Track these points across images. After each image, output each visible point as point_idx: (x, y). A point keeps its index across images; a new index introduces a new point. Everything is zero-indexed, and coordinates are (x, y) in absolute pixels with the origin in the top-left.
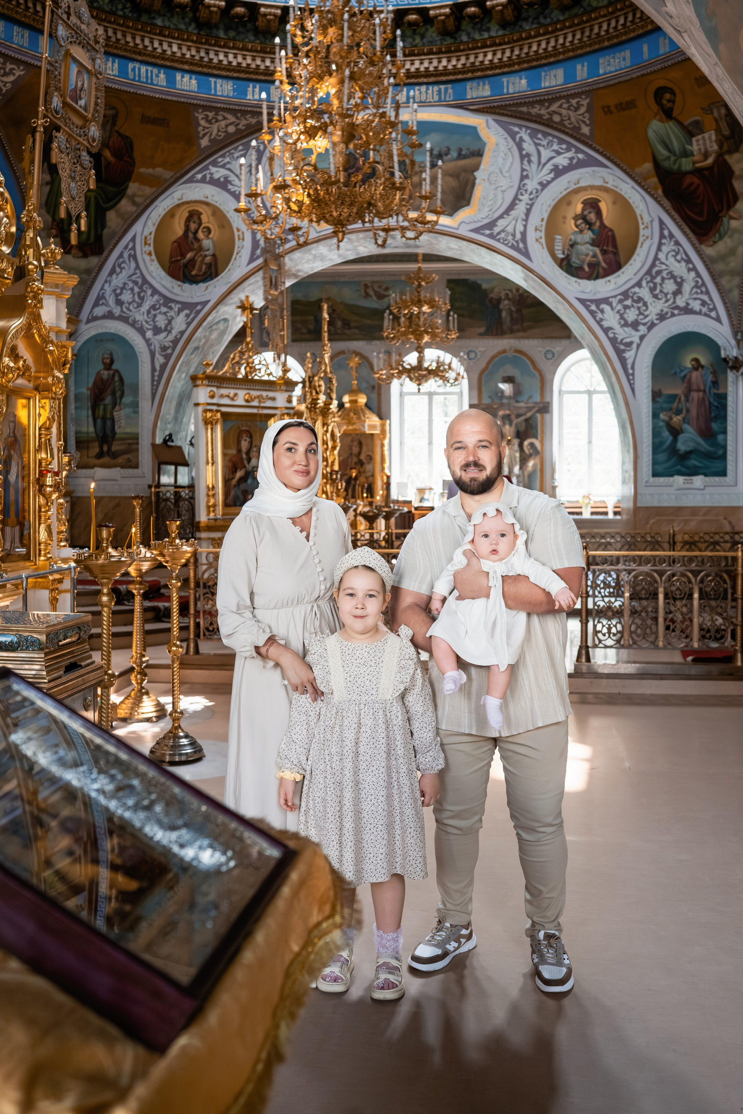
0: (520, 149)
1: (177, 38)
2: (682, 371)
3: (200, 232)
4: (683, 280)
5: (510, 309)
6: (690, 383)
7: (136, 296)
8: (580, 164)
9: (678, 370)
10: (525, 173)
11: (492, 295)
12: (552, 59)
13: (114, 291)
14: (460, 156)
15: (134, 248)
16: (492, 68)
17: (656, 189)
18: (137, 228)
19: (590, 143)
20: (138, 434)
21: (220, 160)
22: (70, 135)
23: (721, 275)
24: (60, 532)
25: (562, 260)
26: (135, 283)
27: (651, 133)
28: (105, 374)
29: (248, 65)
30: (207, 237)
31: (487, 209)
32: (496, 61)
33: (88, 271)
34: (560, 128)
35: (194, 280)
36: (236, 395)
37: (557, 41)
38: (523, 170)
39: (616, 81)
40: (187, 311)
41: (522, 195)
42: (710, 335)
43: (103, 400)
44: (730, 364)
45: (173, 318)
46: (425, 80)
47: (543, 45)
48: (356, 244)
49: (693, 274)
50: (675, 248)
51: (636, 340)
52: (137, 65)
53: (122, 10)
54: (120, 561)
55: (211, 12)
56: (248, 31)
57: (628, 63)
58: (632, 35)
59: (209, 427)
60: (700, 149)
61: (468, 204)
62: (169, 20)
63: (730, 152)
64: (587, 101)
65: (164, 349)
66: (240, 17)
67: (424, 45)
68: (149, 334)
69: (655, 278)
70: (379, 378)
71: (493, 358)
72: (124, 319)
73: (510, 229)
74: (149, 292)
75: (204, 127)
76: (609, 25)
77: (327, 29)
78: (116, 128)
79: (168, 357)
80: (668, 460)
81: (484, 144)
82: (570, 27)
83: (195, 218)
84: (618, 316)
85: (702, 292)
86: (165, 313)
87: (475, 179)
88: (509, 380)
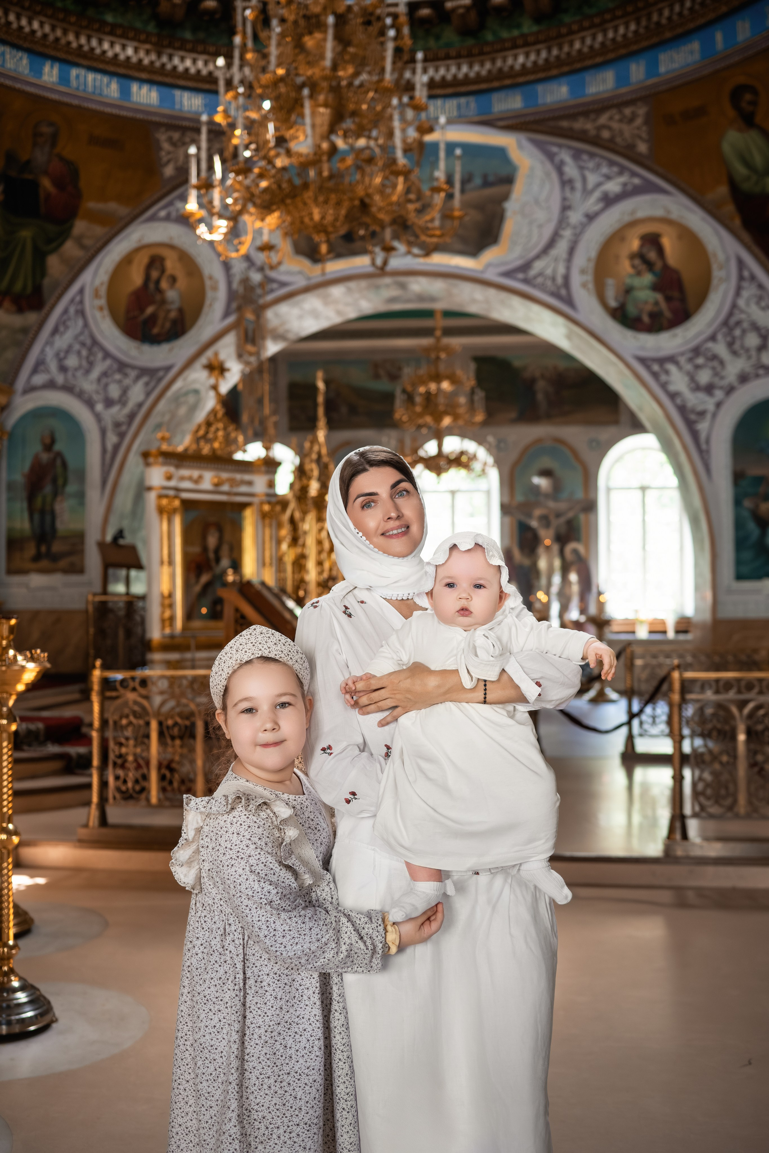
0: (561, 173)
1: (132, 39)
3: (163, 282)
5: (547, 391)
7: (84, 361)
8: (637, 191)
9: (765, 446)
10: (566, 203)
11: (524, 375)
12: (600, 59)
13: (57, 354)
14: (486, 184)
15: (81, 302)
16: (524, 74)
17: (732, 220)
18: (86, 277)
19: (648, 164)
20: (83, 531)
25: (616, 309)
26: (83, 344)
27: (726, 147)
28: (45, 457)
30: (172, 287)
31: (520, 248)
32: (529, 64)
33: (25, 330)
34: (610, 146)
35: (155, 340)
36: (200, 477)
37: (605, 35)
38: (564, 199)
39: (681, 81)
40: (145, 379)
41: (563, 229)
43: (41, 489)
45: (129, 387)
47: (588, 41)
50: (758, 292)
51: (711, 408)
52: (82, 72)
55: (175, 6)
56: (221, 32)
57: (697, 56)
58: (701, 21)
59: (165, 518)
61: (496, 242)
62: (122, 17)
64: (645, 109)
65: (117, 425)
66: (211, 14)
67: (440, 47)
68: (99, 407)
69: (733, 330)
71: (527, 448)
72: (68, 389)
73: (549, 271)
74: (100, 355)
75: (168, 152)
76: (672, 10)
78: (57, 151)
79: (122, 436)
81: (516, 168)
83: (158, 265)
84: (686, 379)
86: (119, 382)
87: (505, 210)
88: (546, 473)
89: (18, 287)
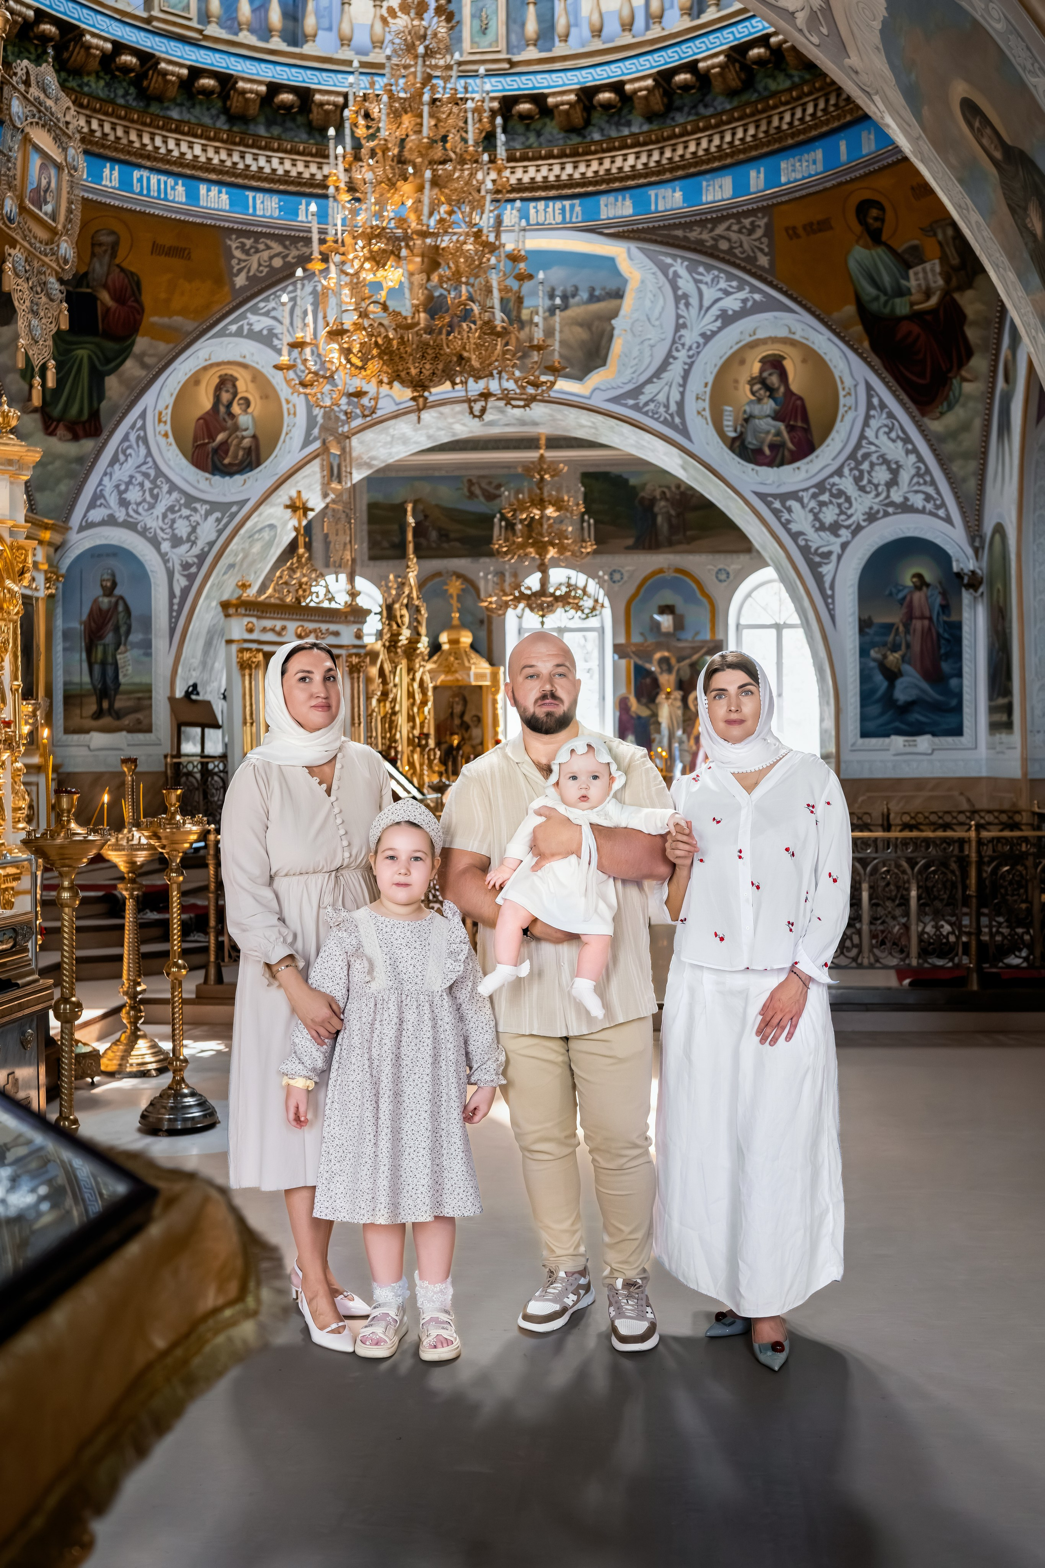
0: (675, 288)
1: (200, 137)
2: (899, 591)
3: (235, 405)
4: (899, 466)
5: (668, 512)
6: (910, 606)
7: (147, 494)
8: (757, 308)
9: (894, 590)
10: (681, 321)
11: (642, 494)
12: (716, 164)
13: (117, 486)
14: (593, 298)
15: (143, 427)
16: (633, 177)
17: (860, 342)
18: (148, 400)
19: (770, 278)
20: (150, 685)
21: (262, 305)
22: (30, 253)
23: (951, 459)
24: (16, 809)
25: (734, 439)
26: (146, 475)
27: (852, 265)
28: (105, 601)
29: (300, 173)
30: (245, 411)
31: (630, 371)
32: (639, 166)
33: (80, 460)
34: (728, 258)
35: (227, 471)
36: (284, 628)
37: (722, 138)
38: (679, 316)
39: (804, 192)
40: (218, 515)
41: (677, 350)
42: (938, 541)
43: (101, 638)
44: (966, 581)
45: (198, 524)
46: (543, 194)
47: (704, 144)
48: (450, 420)
49: (912, 458)
50: (888, 422)
51: (837, 549)
52: (145, 173)
53: (124, 96)
54: (86, 841)
55: (247, 100)
56: (298, 127)
57: (820, 167)
58: (825, 129)
59: (247, 672)
60: (919, 285)
61: (604, 364)
62: (189, 112)
63: (961, 288)
64: (765, 220)
65: (186, 566)
66: (287, 107)
67: (540, 145)
68: (165, 546)
69: (861, 463)
70: (486, 607)
71: (645, 580)
72: (130, 526)
73: (661, 398)
74: (165, 488)
75: (240, 260)
76: (793, 115)
77: (400, 116)
78: (117, 261)
79: (191, 578)
80: (882, 714)
81: (625, 281)
82: (740, 119)
83: (229, 386)
84: (811, 517)
85: (925, 483)
86: (187, 518)
87: (613, 329)
88: (666, 609)
89: (74, 411)
